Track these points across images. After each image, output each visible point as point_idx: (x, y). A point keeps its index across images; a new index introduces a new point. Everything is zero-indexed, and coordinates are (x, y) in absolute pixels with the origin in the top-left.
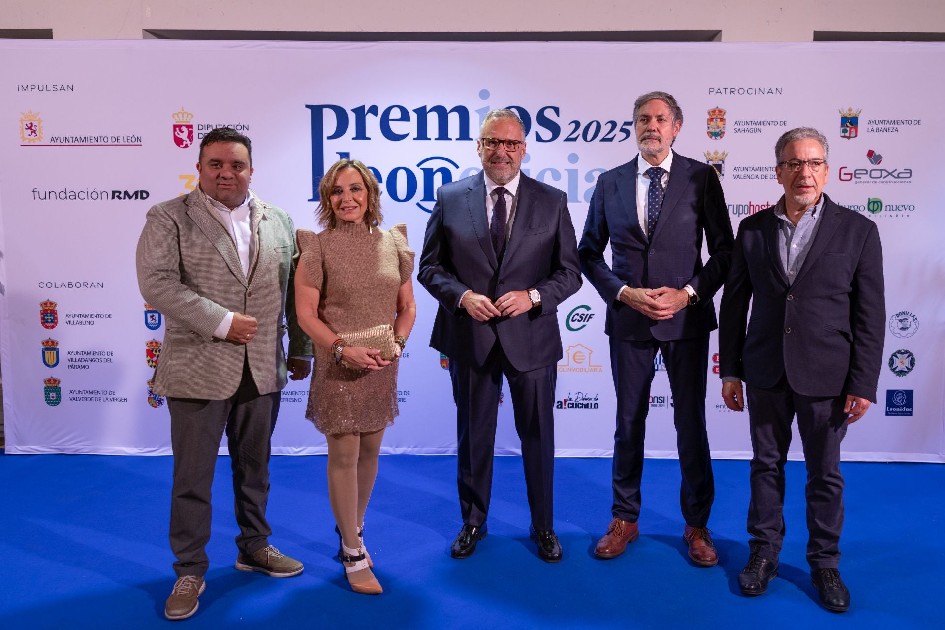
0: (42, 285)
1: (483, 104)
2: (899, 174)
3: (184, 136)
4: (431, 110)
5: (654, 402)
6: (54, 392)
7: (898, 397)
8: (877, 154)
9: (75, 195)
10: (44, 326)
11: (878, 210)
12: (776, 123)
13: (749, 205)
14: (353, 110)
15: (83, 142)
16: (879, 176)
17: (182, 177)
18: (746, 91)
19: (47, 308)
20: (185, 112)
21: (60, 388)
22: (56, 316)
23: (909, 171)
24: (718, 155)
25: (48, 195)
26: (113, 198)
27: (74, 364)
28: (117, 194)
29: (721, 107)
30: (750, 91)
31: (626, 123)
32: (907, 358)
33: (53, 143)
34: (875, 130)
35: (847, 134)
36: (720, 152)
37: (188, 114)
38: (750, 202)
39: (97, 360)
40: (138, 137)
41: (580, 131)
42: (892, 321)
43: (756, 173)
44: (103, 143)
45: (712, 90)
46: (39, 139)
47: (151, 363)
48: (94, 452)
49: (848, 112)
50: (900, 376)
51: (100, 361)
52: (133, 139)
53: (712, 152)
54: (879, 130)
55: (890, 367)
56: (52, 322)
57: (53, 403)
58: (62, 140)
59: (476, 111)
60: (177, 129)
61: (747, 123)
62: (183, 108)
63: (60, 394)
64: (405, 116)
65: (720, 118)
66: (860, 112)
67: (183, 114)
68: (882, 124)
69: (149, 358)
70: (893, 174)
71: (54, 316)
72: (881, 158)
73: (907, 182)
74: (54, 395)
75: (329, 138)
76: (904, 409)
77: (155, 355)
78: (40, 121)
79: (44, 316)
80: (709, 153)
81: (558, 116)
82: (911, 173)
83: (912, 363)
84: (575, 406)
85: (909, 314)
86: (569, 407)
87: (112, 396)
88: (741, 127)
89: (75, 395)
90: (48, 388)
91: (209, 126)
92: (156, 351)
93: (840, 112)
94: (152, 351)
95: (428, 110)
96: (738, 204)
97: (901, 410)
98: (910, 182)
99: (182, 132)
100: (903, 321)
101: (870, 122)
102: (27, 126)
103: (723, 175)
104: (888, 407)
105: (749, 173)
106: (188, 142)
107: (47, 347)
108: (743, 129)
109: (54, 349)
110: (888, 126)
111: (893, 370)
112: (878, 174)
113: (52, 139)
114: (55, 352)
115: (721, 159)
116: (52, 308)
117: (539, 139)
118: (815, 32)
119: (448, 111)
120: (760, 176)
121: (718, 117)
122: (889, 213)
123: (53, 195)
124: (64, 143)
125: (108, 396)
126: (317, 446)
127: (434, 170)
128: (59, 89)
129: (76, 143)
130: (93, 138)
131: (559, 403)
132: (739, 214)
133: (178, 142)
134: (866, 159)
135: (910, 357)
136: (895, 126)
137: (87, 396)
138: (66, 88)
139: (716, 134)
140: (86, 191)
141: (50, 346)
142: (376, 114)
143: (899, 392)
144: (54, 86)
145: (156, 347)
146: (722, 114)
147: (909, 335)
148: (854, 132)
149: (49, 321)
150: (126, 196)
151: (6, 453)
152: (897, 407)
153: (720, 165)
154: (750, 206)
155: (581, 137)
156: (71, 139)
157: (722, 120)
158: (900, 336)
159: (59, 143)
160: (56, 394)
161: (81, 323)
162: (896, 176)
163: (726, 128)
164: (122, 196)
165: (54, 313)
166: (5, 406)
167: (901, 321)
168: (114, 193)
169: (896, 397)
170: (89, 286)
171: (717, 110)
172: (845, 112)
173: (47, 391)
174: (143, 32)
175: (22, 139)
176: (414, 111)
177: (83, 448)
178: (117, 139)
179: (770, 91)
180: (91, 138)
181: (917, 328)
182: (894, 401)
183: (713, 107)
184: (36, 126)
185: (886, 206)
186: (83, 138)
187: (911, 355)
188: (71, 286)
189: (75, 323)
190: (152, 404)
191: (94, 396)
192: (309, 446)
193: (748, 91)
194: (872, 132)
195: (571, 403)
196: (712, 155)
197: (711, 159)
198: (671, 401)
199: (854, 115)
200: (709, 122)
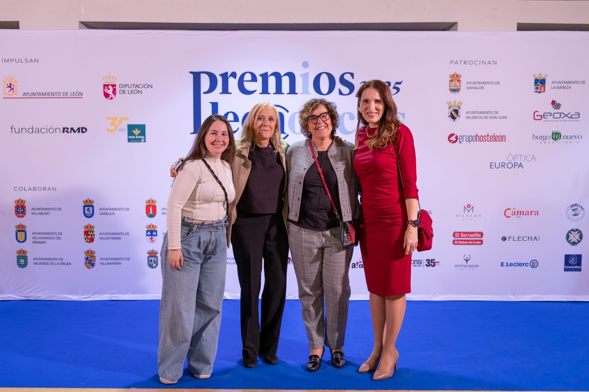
0: (16, 189)
1: (305, 71)
2: (571, 116)
3: (110, 92)
4: (271, 75)
5: (415, 264)
6: (23, 259)
7: (572, 259)
8: (557, 103)
9: (39, 130)
10: (17, 215)
11: (558, 139)
12: (493, 83)
13: (476, 136)
14: (221, 75)
15: (44, 95)
16: (559, 117)
17: (108, 118)
18: (474, 63)
19: (19, 204)
20: (111, 77)
21: (27, 256)
22: (25, 209)
23: (578, 114)
24: (456, 104)
25: (21, 130)
26: (63, 132)
27: (36, 240)
28: (66, 130)
29: (458, 73)
30: (476, 62)
31: (397, 83)
32: (577, 234)
33: (24, 96)
34: (556, 87)
35: (539, 90)
36: (457, 102)
37: (113, 78)
38: (477, 134)
39: (52, 238)
40: (80, 93)
42: (568, 210)
43: (481, 115)
44: (57, 96)
45: (452, 62)
46: (15, 94)
47: (87, 240)
48: (49, 298)
49: (539, 76)
50: (573, 246)
51: (54, 239)
52: (77, 94)
53: (452, 102)
54: (559, 88)
55: (567, 240)
56: (22, 213)
57: (22, 266)
58: (30, 95)
59: (301, 75)
60: (106, 87)
61: (474, 83)
62: (109, 74)
63: (27, 261)
64: (254, 79)
66: (547, 76)
67: (109, 77)
68: (561, 83)
69: (86, 236)
70: (568, 115)
71: (23, 209)
72: (560, 105)
73: (577, 121)
74: (23, 261)
75: (204, 93)
76: (576, 267)
77: (90, 234)
78: (16, 82)
79: (17, 209)
80: (450, 103)
81: (353, 78)
82: (579, 115)
83: (581, 237)
85: (579, 205)
86: (360, 267)
87: (61, 262)
88: (471, 85)
89: (37, 261)
90: (19, 257)
91: (126, 85)
92: (90, 232)
93: (534, 76)
94: (88, 232)
95: (268, 75)
96: (469, 135)
97: (574, 268)
98: (579, 121)
99: (109, 89)
100: (575, 210)
101: (553, 82)
102: (8, 86)
103: (459, 116)
104: (566, 266)
105: (476, 115)
106: (113, 96)
107: (19, 229)
108: (472, 87)
109: (23, 231)
110: (564, 85)
111: (569, 242)
112: (557, 115)
113: (24, 94)
114: (24, 233)
115: (458, 106)
116: (22, 204)
117: (341, 93)
118: (518, 24)
119: (282, 75)
120: (483, 117)
121: (456, 79)
122: (565, 140)
123: (24, 130)
124: (32, 97)
125: (59, 261)
128: (29, 61)
129: (40, 96)
130: (51, 93)
131: (354, 265)
132: (470, 141)
133: (107, 95)
134: (551, 106)
135: (580, 234)
136: (569, 85)
137: (45, 261)
138: (34, 61)
139: (455, 90)
140: (46, 128)
141: (21, 229)
142: (235, 77)
143: (572, 256)
144: (26, 60)
145: (90, 229)
146: (459, 77)
147: (578, 219)
148: (543, 89)
149: (20, 212)
150: (72, 131)
152: (571, 265)
153: (458, 110)
154: (477, 136)
156: (36, 94)
157: (458, 81)
158: (573, 220)
159: (28, 96)
160: (25, 260)
161: (41, 214)
162: (570, 117)
163: (461, 87)
164: (69, 131)
165: (23, 207)
167: (573, 210)
168: (64, 129)
169: (570, 259)
170: (47, 189)
171: (455, 74)
172: (537, 76)
173: (19, 258)
174: (79, 24)
175: (4, 94)
176: (260, 75)
177: (42, 296)
178: (67, 94)
179: (489, 63)
180: (49, 93)
181: (584, 214)
182: (569, 262)
183: (453, 73)
184: (14, 85)
185: (564, 136)
186: (44, 93)
187: (580, 232)
188: (35, 190)
189: (38, 214)
190: (88, 267)
191: (49, 261)
194: (555, 89)
195: (361, 265)
196: (453, 104)
197: (451, 106)
198: (426, 263)
199: (543, 78)
200: (450, 82)
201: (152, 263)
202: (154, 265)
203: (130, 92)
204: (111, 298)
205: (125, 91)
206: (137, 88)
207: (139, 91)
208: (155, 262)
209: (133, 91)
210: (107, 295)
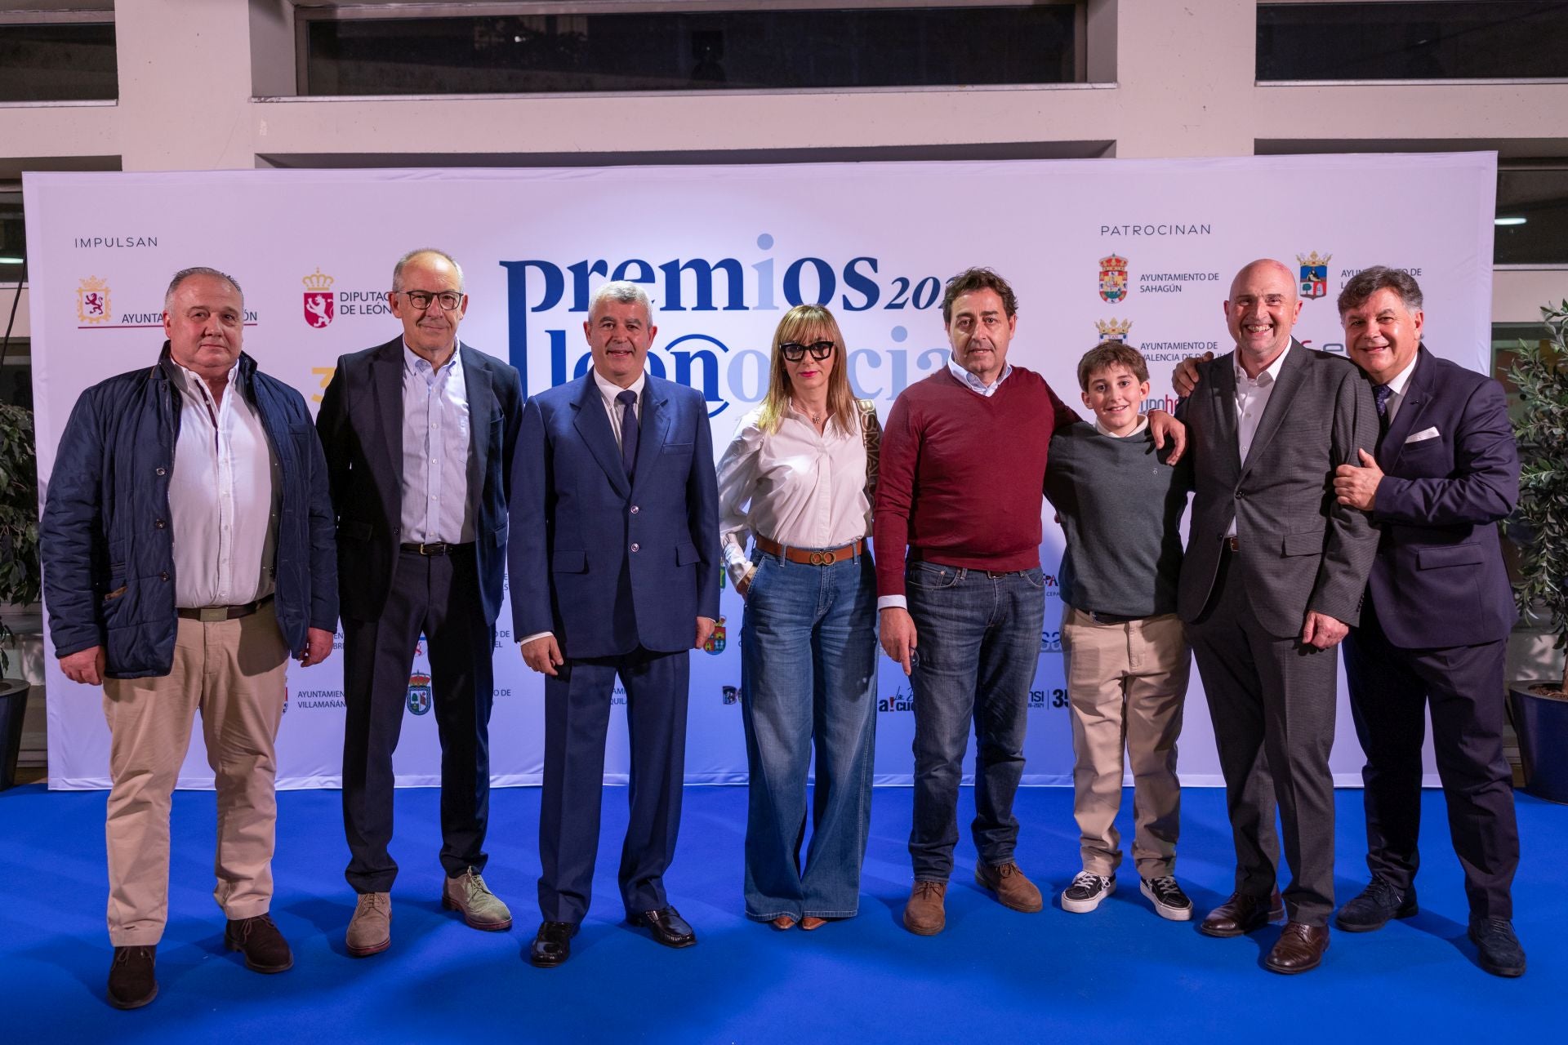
1: (762, 256)
3: (320, 310)
4: (686, 266)
12: (1202, 277)
13: (1164, 399)
14: (571, 268)
18: (1156, 229)
20: (320, 276)
24: (1117, 326)
29: (1120, 254)
30: (1162, 230)
33: (126, 323)
35: (1311, 292)
36: (1120, 321)
37: (326, 278)
38: (1167, 396)
40: (251, 313)
41: (910, 293)
43: (1175, 352)
45: (1105, 229)
46: (107, 317)
49: (1311, 259)
53: (1107, 322)
58: (139, 320)
59: (754, 266)
60: (310, 300)
61: (1159, 277)
62: (318, 269)
64: (647, 276)
65: (1119, 271)
66: (1329, 259)
67: (318, 277)
75: (534, 310)
78: (107, 291)
80: (1103, 324)
81: (876, 271)
84: (907, 708)
86: (898, 709)
88: (1150, 283)
91: (356, 295)
93: (1299, 259)
95: (681, 267)
96: (1149, 399)
99: (317, 304)
102: (88, 299)
105: (1164, 352)
106: (326, 319)
108: (1154, 287)
113: (125, 318)
115: (1121, 331)
117: (847, 305)
118: (1256, 140)
119: (712, 266)
121: (1116, 268)
124: (142, 324)
126: (517, 772)
127: (691, 355)
128: (135, 244)
131: (883, 704)
133: (312, 318)
138: (146, 242)
139: (1113, 295)
142: (604, 273)
144: (129, 240)
146: (1122, 264)
148: (1322, 289)
151: (49, 789)
153: (1121, 340)
154: (1167, 400)
155: (910, 302)
156: (152, 317)
157: (1121, 273)
159: (134, 323)
163: (1128, 286)
166: (49, 717)
171: (1114, 258)
172: (1306, 259)
174: (256, 159)
175: (80, 319)
176: (662, 267)
179: (1193, 229)
183: (1108, 255)
184: (102, 299)
192: (504, 773)
193: (1160, 230)
195: (901, 704)
196: (1109, 326)
197: (1106, 331)
198: (1053, 698)
199: (1321, 264)
200: (1102, 276)
201: (417, 702)
202: (422, 707)
203: (364, 310)
204: (322, 785)
205: (352, 308)
206: (380, 300)
207: (384, 306)
208: (423, 701)
209: (372, 308)
210: (315, 778)
